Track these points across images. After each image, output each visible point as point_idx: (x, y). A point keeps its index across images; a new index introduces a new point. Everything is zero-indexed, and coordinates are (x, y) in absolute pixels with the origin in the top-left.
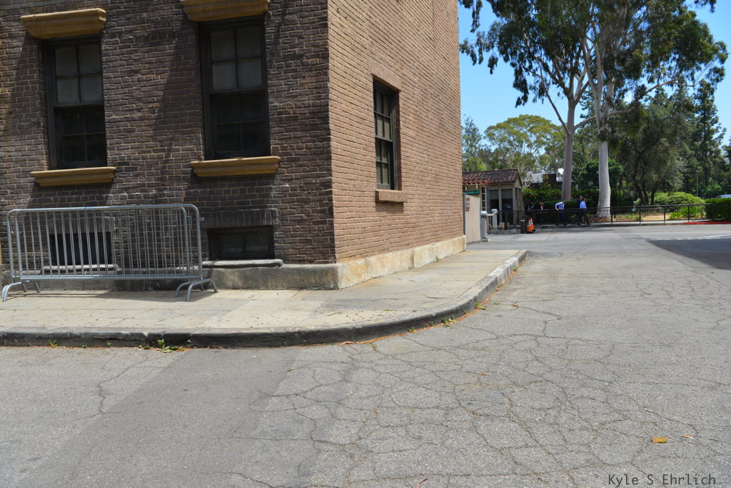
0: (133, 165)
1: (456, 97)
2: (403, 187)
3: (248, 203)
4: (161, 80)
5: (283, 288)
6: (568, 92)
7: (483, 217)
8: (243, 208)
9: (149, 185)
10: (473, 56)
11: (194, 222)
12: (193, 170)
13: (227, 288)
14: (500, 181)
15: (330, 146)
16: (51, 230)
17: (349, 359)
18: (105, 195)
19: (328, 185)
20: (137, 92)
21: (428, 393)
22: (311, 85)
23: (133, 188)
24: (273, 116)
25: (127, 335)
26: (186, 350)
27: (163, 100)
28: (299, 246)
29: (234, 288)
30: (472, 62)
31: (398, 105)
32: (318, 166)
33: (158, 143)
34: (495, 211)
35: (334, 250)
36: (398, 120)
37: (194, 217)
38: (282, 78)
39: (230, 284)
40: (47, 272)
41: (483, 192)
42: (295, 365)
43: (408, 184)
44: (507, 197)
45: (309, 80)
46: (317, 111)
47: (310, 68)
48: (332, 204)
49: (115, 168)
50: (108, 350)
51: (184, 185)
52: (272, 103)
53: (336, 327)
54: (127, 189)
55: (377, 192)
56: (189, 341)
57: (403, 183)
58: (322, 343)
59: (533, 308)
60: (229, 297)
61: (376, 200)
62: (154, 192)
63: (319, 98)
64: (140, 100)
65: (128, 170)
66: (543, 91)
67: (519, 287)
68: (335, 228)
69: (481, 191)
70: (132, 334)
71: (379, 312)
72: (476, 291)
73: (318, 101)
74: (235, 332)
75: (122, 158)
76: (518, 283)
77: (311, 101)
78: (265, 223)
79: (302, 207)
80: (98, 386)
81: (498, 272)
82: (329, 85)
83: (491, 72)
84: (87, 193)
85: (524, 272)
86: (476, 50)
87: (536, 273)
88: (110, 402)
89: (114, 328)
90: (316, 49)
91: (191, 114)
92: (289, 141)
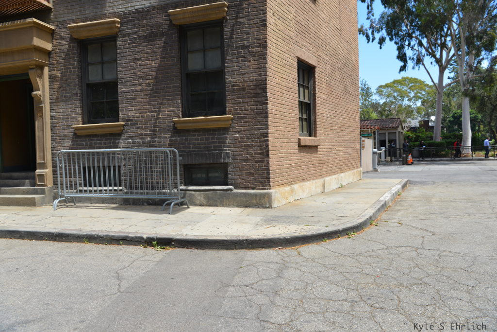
0: (135, 121)
1: (356, 69)
2: (318, 135)
3: (211, 147)
4: (155, 64)
5: (234, 206)
6: (439, 61)
7: (374, 153)
8: (208, 151)
9: (146, 135)
10: (367, 36)
11: (175, 160)
12: (174, 125)
13: (196, 205)
14: (387, 126)
15: (267, 109)
16: (84, 164)
17: (281, 261)
18: (117, 141)
19: (266, 135)
20: (139, 73)
21: (338, 289)
22: (254, 67)
23: (135, 136)
24: (228, 87)
25: (133, 238)
26: (171, 249)
27: (156, 78)
28: (246, 177)
29: (201, 205)
30: (367, 41)
31: (315, 77)
32: (259, 122)
33: (152, 107)
34: (383, 149)
35: (269, 180)
36: (314, 88)
37: (175, 156)
38: (235, 61)
39: (198, 202)
40: (81, 191)
41: (375, 134)
42: (244, 264)
43: (321, 132)
44: (392, 138)
45: (254, 63)
46: (259, 84)
47: (253, 54)
48: (268, 148)
49: (124, 123)
50: (120, 247)
51: (168, 135)
52: (228, 79)
53: (272, 237)
54: (131, 137)
55: (299, 139)
56: (173, 243)
57: (318, 132)
58: (262, 248)
59: (414, 226)
60: (197, 212)
61: (298, 145)
62: (149, 139)
63: (260, 75)
64: (140, 78)
65: (132, 124)
66: (419, 61)
67: (402, 208)
68: (270, 165)
69: (373, 134)
70: (136, 237)
71: (301, 226)
72: (370, 212)
73: (260, 77)
74: (203, 238)
75: (128, 117)
76: (401, 205)
77: (255, 77)
78: (222, 161)
79: (247, 151)
80: (117, 273)
81: (387, 197)
82: (267, 66)
83: (381, 48)
84: (106, 140)
85: (406, 196)
86: (370, 32)
87: (415, 197)
88: (125, 285)
89: (124, 232)
90: (258, 42)
91: (174, 87)
92: (239, 105)
